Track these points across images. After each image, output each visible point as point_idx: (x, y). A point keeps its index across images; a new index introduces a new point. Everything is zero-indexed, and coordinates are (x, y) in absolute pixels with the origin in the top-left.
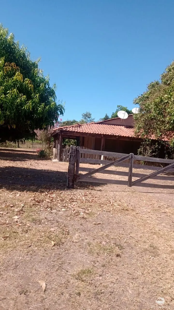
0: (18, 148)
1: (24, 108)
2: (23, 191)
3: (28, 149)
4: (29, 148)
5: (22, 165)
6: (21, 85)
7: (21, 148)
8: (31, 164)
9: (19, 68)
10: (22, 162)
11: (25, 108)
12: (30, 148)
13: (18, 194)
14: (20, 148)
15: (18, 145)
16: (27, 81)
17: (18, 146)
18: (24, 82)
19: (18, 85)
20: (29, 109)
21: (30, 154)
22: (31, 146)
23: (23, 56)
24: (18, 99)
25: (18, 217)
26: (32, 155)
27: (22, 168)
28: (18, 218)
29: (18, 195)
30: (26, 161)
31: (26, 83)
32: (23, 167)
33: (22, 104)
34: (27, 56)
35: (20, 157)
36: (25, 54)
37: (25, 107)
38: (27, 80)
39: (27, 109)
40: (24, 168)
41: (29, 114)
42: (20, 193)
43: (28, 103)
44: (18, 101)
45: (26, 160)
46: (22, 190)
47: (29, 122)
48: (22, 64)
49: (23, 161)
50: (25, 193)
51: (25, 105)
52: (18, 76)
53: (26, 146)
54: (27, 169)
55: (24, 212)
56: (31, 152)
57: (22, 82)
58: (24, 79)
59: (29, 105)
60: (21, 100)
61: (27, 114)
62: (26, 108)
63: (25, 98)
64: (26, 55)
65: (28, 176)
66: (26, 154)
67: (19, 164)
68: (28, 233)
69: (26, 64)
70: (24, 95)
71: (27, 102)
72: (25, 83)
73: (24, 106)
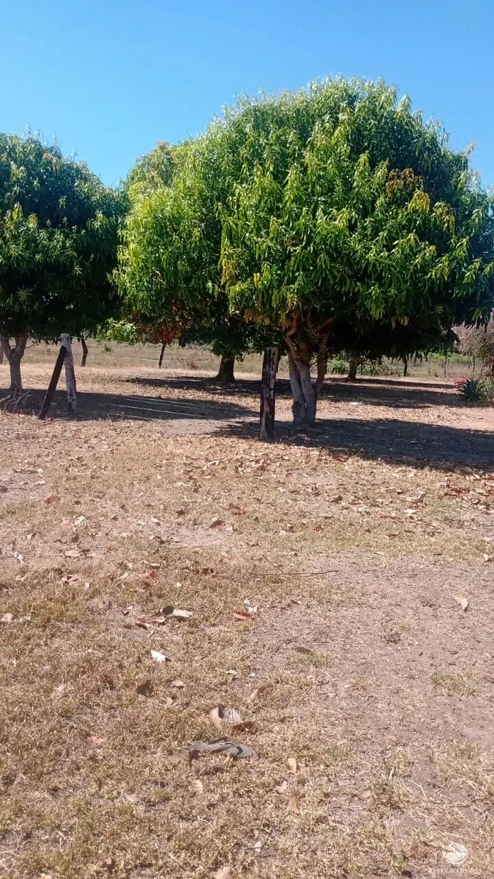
0: (405, 375)
1: (429, 275)
2: (422, 468)
3: (433, 380)
4: (434, 377)
5: (417, 418)
6: (426, 220)
7: (414, 376)
8: (439, 416)
9: (422, 178)
10: (416, 410)
11: (431, 275)
12: (437, 376)
13: (412, 473)
14: (409, 375)
15: (406, 369)
16: (440, 209)
17: (405, 372)
18: (431, 211)
19: (418, 222)
20: (442, 275)
21: (438, 393)
22: (440, 371)
23: (431, 145)
24: (417, 256)
25: (415, 511)
26: (442, 393)
27: (416, 423)
28: (415, 513)
29: (412, 475)
30: (426, 410)
31: (438, 213)
32: (421, 421)
33: (425, 268)
34: (442, 144)
35: (409, 398)
36: (435, 140)
37: (433, 273)
38: (440, 206)
39: (438, 276)
40: (423, 425)
41: (442, 289)
42: (415, 471)
43: (441, 263)
44: (417, 261)
45: (426, 405)
46: (420, 466)
47: (440, 309)
48: (428, 167)
49: (419, 407)
50: (427, 472)
51: (433, 267)
52: (419, 200)
53: (426, 373)
54: (430, 426)
55: (426, 505)
56: (440, 388)
57: (427, 212)
58: (432, 205)
59: (443, 266)
60: (423, 258)
61: (436, 290)
62: (436, 275)
63: (434, 252)
64: (439, 139)
65: (433, 440)
66: (427, 392)
67: (410, 415)
68: (435, 537)
69: (439, 163)
70: (431, 244)
71: (438, 262)
72: (434, 214)
73: (430, 271)
